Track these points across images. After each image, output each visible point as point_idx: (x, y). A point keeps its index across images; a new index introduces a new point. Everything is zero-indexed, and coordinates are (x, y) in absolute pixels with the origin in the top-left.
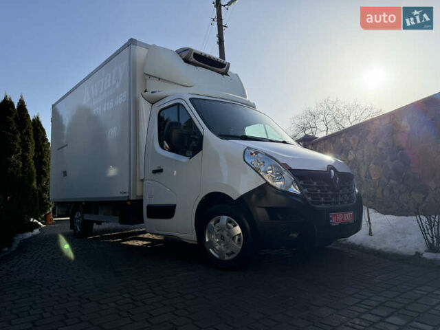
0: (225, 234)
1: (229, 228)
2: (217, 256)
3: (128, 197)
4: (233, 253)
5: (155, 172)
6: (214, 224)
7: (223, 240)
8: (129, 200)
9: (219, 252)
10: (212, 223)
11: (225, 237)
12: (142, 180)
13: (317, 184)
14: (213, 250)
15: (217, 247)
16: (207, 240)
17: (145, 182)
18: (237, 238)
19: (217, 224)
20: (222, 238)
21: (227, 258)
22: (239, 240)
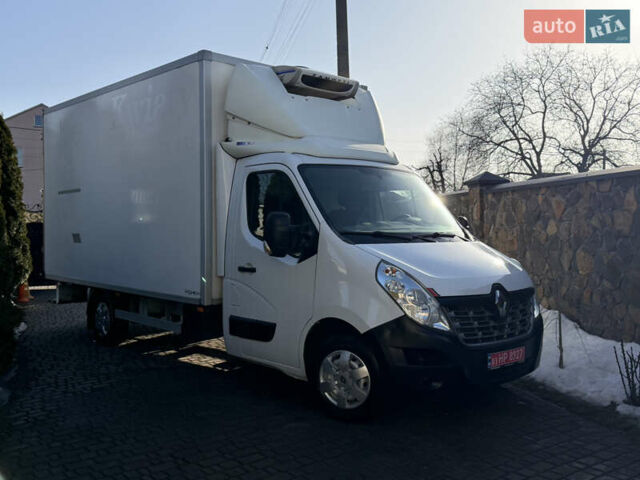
0: (346, 375)
1: (352, 367)
2: (335, 403)
3: (200, 300)
4: (356, 400)
5: (242, 269)
6: (333, 361)
7: (345, 382)
8: (200, 306)
9: (338, 398)
10: (329, 359)
11: (347, 378)
12: (222, 278)
13: (475, 313)
14: (330, 395)
15: (335, 391)
16: (322, 381)
17: (225, 280)
18: (362, 382)
19: (336, 362)
20: (343, 380)
21: (348, 406)
22: (365, 384)
